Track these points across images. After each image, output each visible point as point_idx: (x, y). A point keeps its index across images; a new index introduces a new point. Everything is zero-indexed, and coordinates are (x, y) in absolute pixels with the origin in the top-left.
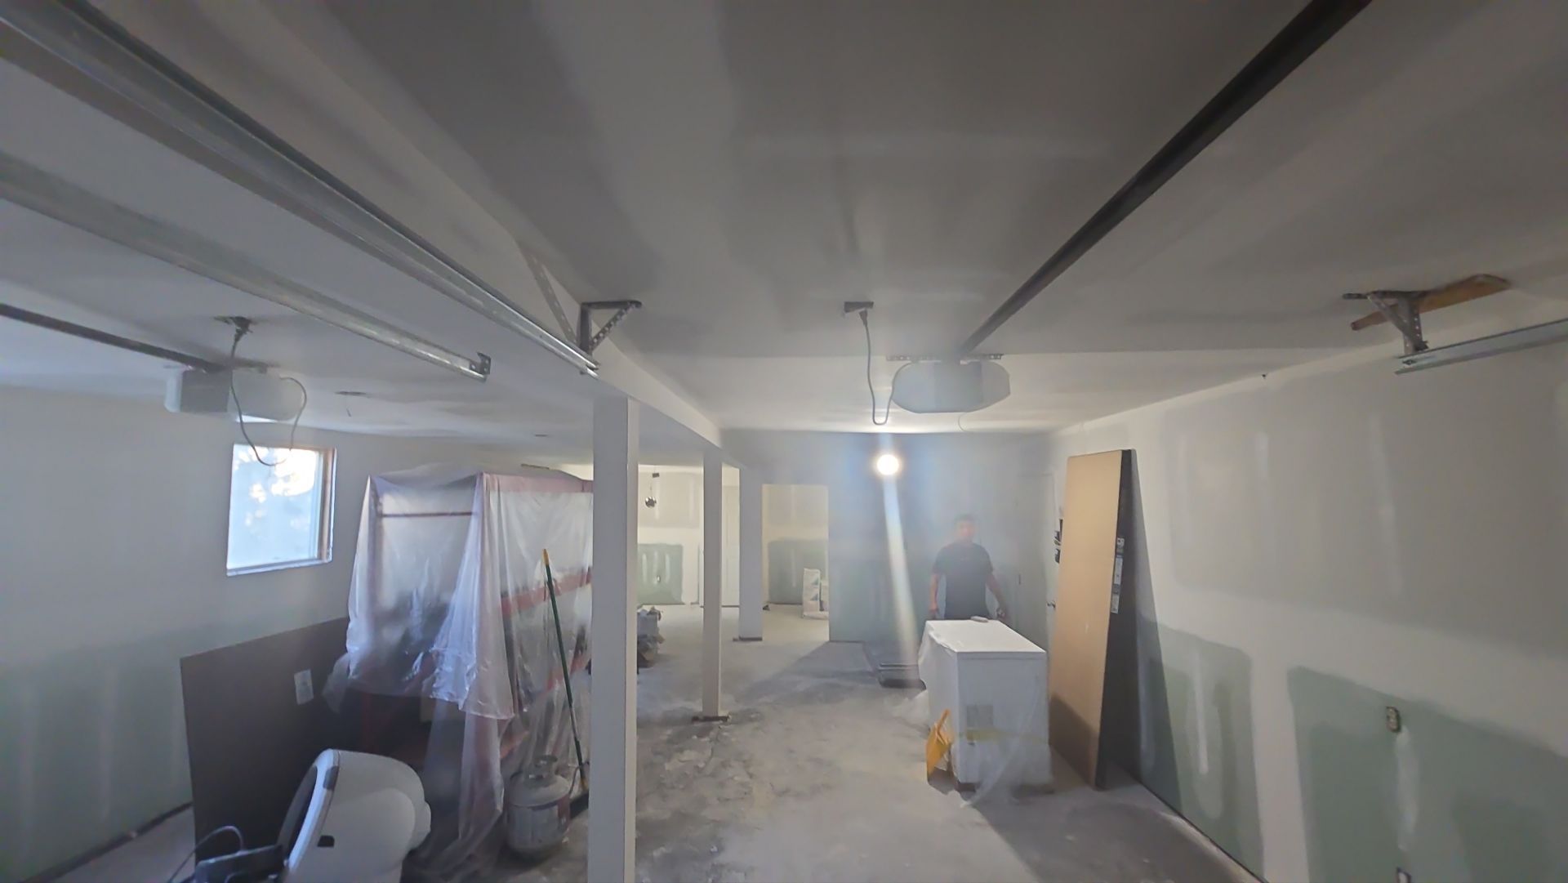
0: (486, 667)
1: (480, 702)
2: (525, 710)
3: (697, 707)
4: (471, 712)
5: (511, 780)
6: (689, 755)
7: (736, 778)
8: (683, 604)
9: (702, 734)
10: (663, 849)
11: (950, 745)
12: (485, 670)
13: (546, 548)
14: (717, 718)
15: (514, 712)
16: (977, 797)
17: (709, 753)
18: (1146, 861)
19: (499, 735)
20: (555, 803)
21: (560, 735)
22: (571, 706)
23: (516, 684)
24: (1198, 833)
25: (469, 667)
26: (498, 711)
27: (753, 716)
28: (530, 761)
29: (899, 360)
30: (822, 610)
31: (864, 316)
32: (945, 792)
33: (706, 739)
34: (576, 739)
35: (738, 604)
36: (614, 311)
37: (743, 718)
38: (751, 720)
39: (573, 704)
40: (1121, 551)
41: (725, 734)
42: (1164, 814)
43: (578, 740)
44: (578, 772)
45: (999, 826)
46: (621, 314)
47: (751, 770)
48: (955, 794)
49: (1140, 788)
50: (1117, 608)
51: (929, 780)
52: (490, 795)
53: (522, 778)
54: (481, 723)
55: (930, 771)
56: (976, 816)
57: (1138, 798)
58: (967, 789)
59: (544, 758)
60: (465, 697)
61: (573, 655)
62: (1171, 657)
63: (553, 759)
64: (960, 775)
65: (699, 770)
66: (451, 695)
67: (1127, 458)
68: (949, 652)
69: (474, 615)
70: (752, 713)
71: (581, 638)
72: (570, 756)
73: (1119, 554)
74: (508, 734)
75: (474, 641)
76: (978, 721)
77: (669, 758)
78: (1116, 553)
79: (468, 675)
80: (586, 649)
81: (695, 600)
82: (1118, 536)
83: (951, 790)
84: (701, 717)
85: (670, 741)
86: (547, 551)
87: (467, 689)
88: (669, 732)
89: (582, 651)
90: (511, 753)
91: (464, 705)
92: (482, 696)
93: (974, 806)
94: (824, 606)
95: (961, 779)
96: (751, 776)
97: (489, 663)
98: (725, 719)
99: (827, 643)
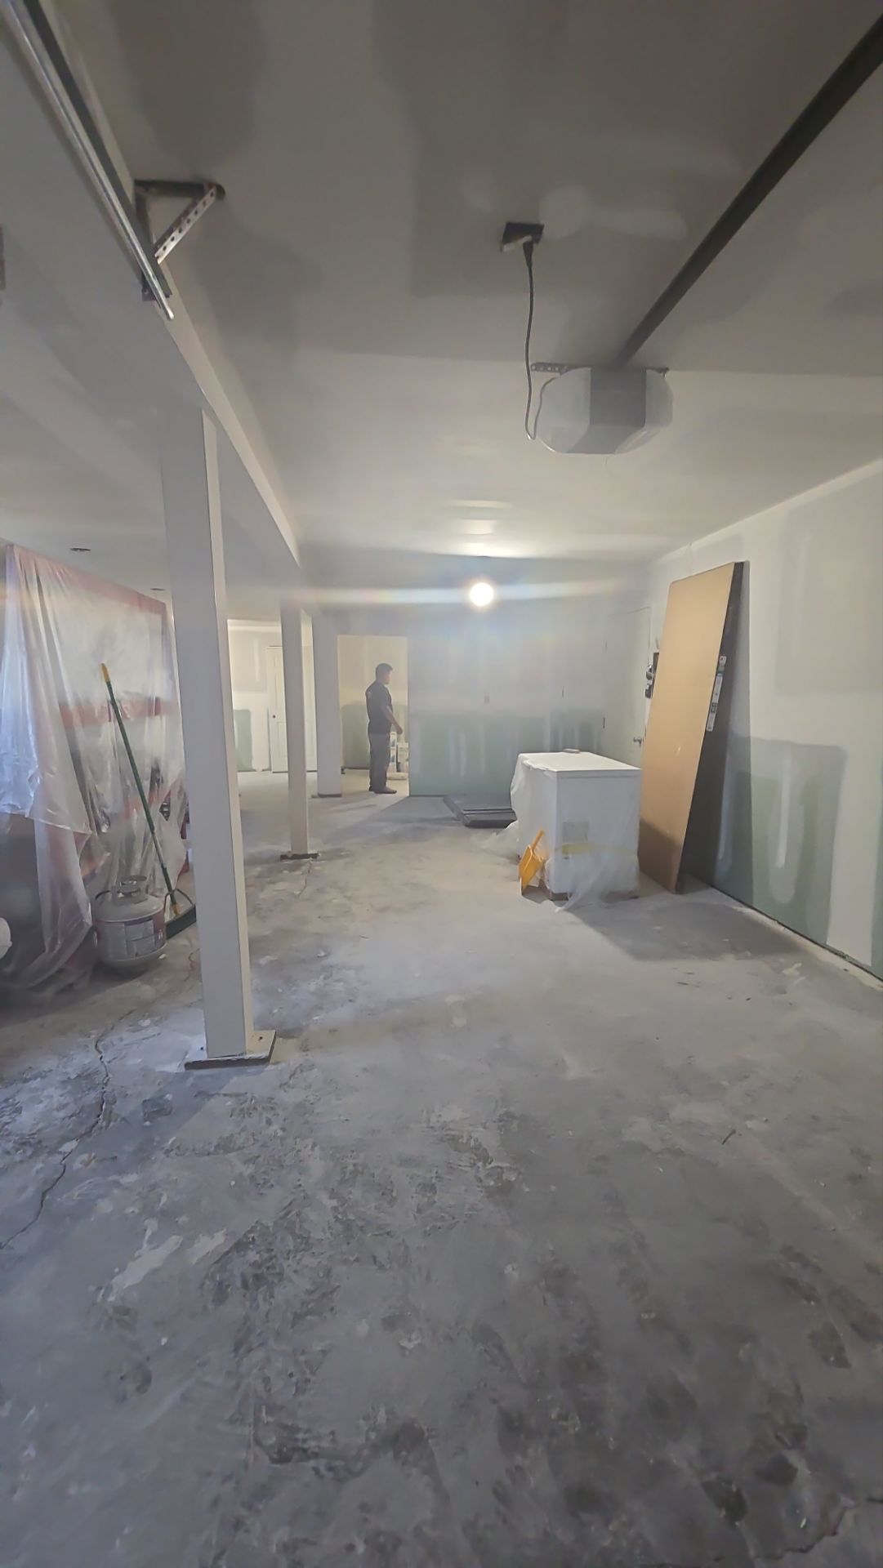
0: (52, 773)
1: (50, 811)
2: (104, 830)
3: (285, 848)
4: (40, 822)
5: (98, 897)
6: (281, 886)
7: (334, 901)
8: (255, 771)
9: (293, 869)
10: (268, 957)
11: (544, 862)
12: (52, 776)
13: (104, 662)
14: (307, 856)
15: (91, 829)
16: (571, 902)
17: (303, 883)
18: (727, 940)
19: (78, 853)
20: (150, 918)
21: (145, 861)
22: (153, 833)
23: (89, 802)
24: (768, 920)
25: (31, 772)
26: (72, 823)
27: (343, 854)
28: (114, 882)
29: (545, 370)
30: (398, 771)
31: (528, 249)
32: (540, 903)
33: (297, 873)
34: (162, 866)
35: (316, 769)
36: (182, 203)
37: (335, 855)
38: (341, 857)
39: (155, 831)
40: (721, 669)
41: (317, 868)
42: (735, 908)
43: (165, 866)
44: (169, 897)
45: (592, 923)
46: (194, 204)
47: (349, 894)
48: (548, 903)
49: (713, 890)
50: (712, 726)
51: (523, 894)
52: (75, 909)
53: (110, 896)
54: (54, 835)
55: (524, 887)
56: (570, 917)
57: (712, 898)
58: (560, 898)
59: (132, 878)
60: (31, 804)
61: (149, 786)
62: (759, 767)
63: (142, 878)
64: (553, 886)
65: (296, 897)
66: (13, 807)
67: (740, 569)
68: (548, 774)
69: (28, 712)
70: (342, 852)
71: (156, 771)
72: (158, 886)
73: (720, 672)
74: (87, 855)
75: (32, 744)
76: (572, 836)
77: (262, 890)
78: (718, 672)
79: (30, 780)
80: (162, 782)
81: (266, 767)
82: (721, 653)
83: (545, 900)
84: (290, 856)
85: (259, 876)
86: (107, 666)
87: (32, 795)
88: (259, 869)
89: (158, 784)
90: (93, 875)
91: (30, 813)
92: (52, 805)
93: (568, 910)
94: (401, 768)
95: (555, 890)
96: (349, 898)
97: (55, 769)
98: (315, 856)
99: (408, 797)
